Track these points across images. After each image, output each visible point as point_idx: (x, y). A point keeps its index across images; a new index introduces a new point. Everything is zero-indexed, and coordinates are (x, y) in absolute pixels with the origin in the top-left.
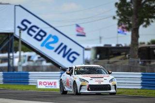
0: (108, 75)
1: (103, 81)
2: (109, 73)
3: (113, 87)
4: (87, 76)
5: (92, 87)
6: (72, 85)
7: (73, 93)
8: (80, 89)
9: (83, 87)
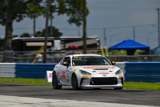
0: (112, 66)
1: (108, 73)
2: (113, 64)
3: (119, 80)
4: (89, 68)
5: (96, 81)
6: (70, 79)
8: (81, 83)
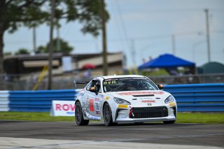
0: (159, 91)
1: (154, 101)
2: (161, 88)
3: (171, 111)
4: (126, 94)
5: (136, 112)
6: (101, 110)
7: (103, 122)
8: (117, 115)
9: (121, 112)
